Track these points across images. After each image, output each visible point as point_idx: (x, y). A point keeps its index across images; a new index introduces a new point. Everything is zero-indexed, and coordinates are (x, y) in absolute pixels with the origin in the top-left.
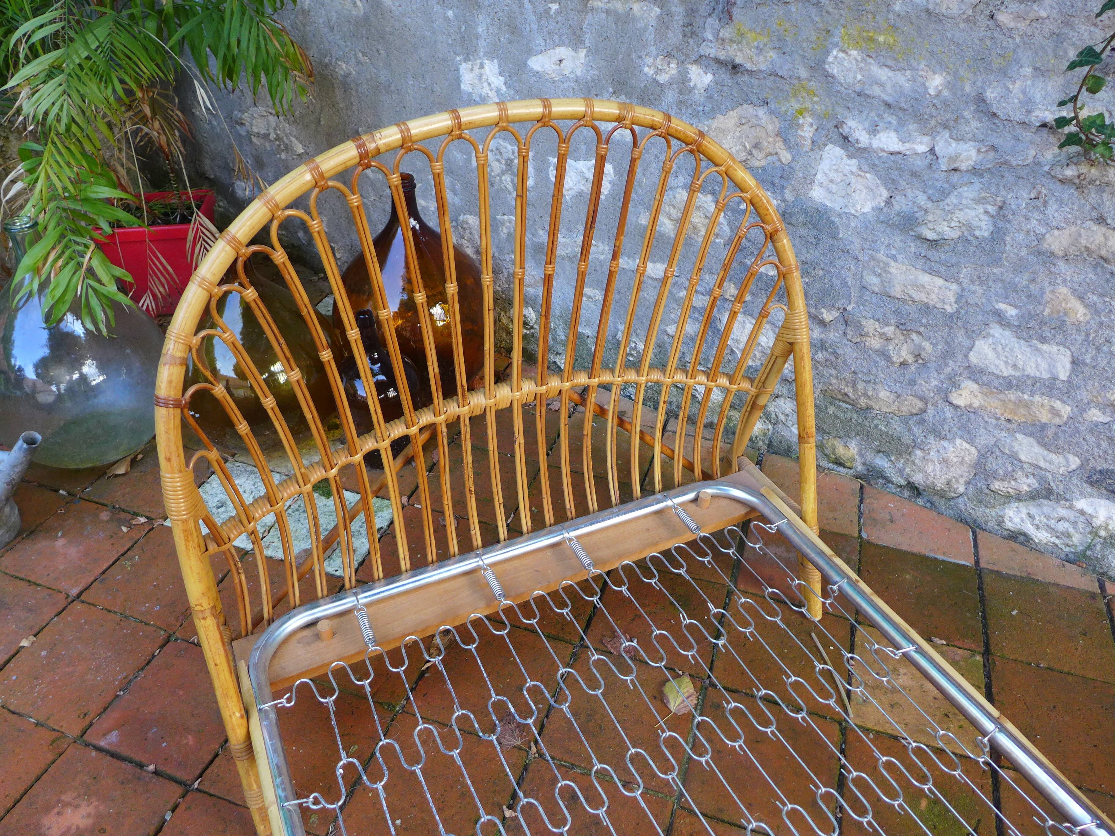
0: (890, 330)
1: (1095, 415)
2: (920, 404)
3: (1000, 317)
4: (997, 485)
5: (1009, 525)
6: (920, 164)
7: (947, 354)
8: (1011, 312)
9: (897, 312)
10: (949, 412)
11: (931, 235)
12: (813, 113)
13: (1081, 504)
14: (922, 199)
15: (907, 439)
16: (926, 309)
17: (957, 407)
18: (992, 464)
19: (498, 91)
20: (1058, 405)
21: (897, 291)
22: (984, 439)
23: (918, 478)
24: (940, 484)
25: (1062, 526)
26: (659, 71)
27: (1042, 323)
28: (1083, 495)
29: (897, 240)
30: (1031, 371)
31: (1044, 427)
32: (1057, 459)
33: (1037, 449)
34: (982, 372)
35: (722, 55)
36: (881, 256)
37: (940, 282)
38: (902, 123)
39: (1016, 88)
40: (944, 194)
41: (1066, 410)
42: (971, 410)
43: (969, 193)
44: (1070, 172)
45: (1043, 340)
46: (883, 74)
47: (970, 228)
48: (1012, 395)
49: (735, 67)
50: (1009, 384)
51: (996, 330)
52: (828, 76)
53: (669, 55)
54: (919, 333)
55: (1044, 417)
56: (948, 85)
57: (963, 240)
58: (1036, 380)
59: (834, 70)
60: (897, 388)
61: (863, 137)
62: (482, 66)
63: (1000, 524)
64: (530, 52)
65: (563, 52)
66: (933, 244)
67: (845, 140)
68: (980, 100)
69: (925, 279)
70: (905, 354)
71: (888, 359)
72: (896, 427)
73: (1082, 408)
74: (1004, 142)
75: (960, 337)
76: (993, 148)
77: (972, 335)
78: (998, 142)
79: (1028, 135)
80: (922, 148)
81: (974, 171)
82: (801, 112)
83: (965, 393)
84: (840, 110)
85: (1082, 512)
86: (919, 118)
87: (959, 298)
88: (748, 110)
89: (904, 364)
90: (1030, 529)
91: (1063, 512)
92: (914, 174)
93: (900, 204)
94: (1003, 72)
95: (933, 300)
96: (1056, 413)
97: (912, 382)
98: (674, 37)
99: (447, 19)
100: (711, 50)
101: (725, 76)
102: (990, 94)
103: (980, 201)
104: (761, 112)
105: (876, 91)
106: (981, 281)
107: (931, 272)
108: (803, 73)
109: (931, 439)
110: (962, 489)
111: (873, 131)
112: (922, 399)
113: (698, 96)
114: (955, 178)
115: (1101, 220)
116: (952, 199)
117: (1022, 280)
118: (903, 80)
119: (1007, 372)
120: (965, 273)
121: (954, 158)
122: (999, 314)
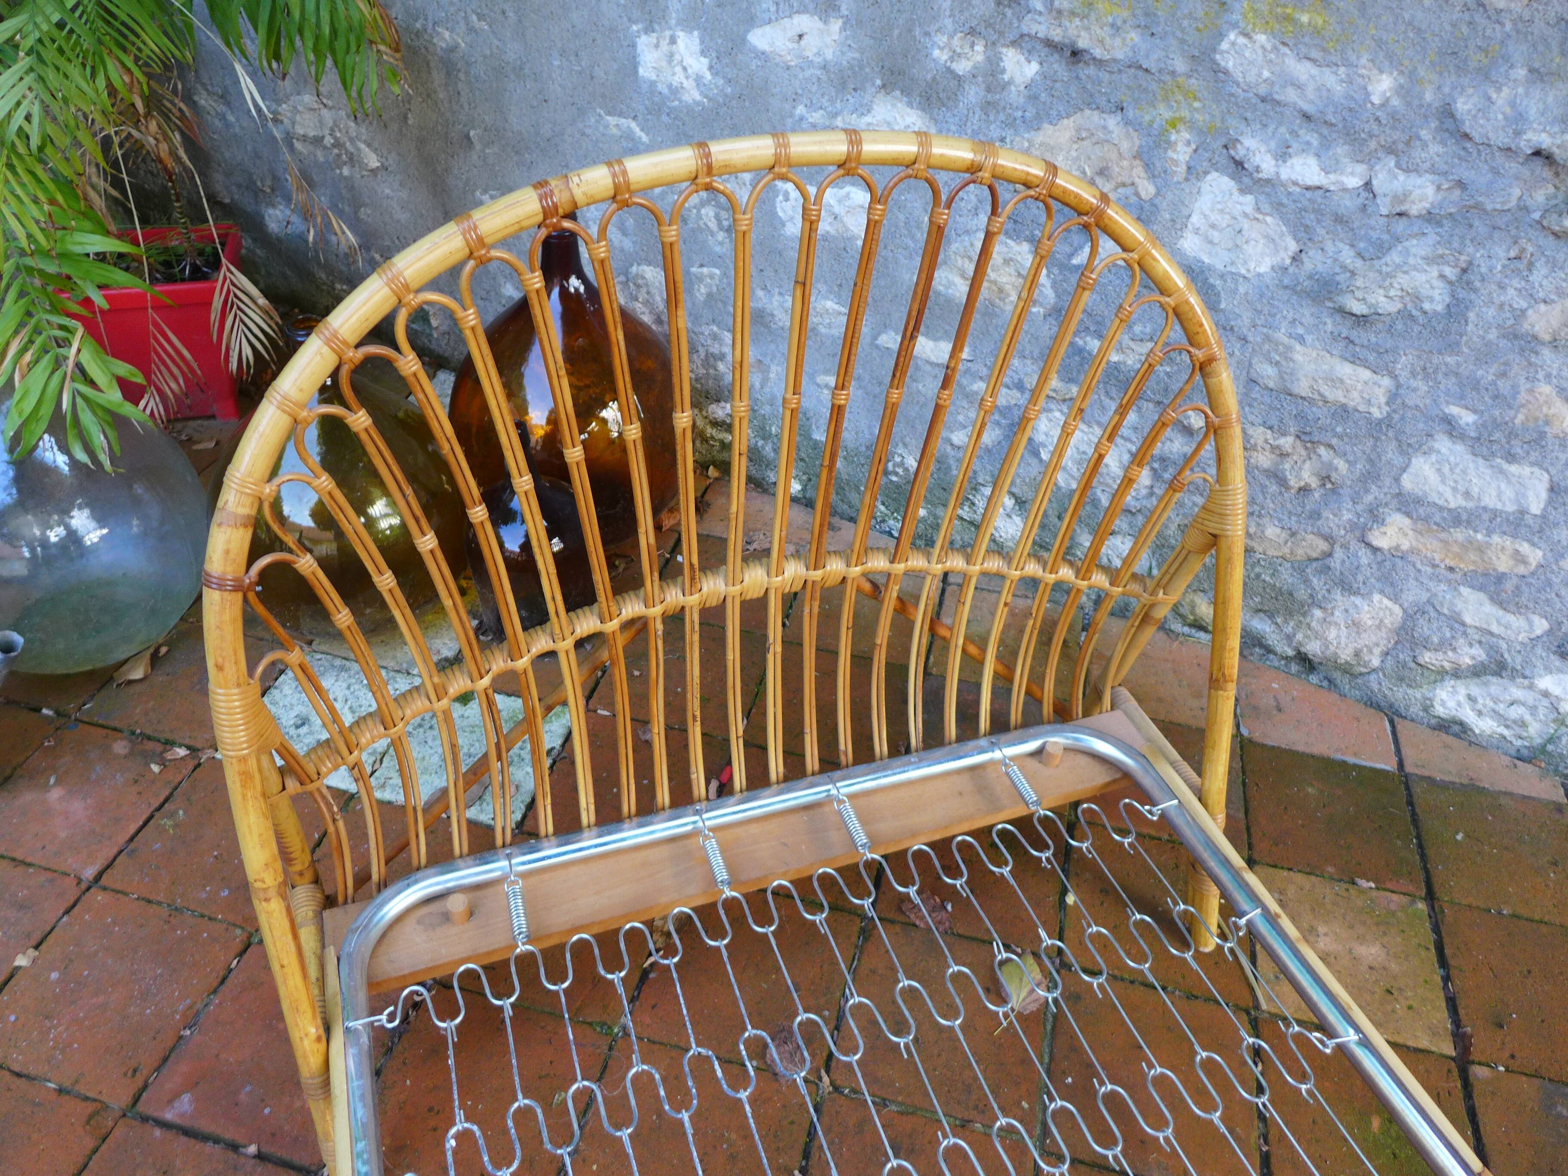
0: (1287, 442)
2: (1323, 546)
3: (1450, 426)
4: (1427, 657)
5: (1440, 710)
6: (1348, 204)
7: (1371, 476)
8: (1467, 418)
9: (1300, 416)
10: (1364, 557)
11: (1358, 308)
12: (1191, 125)
13: (1546, 682)
14: (1347, 256)
15: (1302, 594)
16: (1343, 412)
17: (1375, 550)
18: (1424, 628)
19: (698, 79)
20: (1525, 548)
21: (1302, 387)
22: (1413, 594)
23: (1313, 648)
24: (1345, 655)
25: (1515, 712)
26: (955, 56)
27: (1512, 434)
28: (1548, 670)
29: (1307, 313)
30: (1490, 501)
31: (1501, 578)
32: (1516, 622)
33: (1489, 608)
34: (1419, 501)
35: (1056, 34)
36: (1281, 336)
37: (1366, 374)
38: (1326, 144)
39: (1501, 98)
40: (1382, 249)
41: (1535, 556)
42: (1398, 555)
43: (1419, 248)
45: (1511, 458)
46: (1302, 70)
47: (1417, 298)
48: (1459, 534)
49: (1076, 54)
50: (1457, 519)
51: (1443, 444)
52: (1219, 73)
53: (972, 32)
54: (1330, 446)
55: (1503, 564)
56: (1401, 91)
57: (1405, 315)
58: (1495, 514)
59: (1229, 62)
60: (1293, 523)
62: (673, 41)
63: (1426, 709)
64: (751, 21)
65: (805, 22)
66: (1361, 320)
67: (1239, 166)
68: (1447, 113)
69: (1345, 370)
70: (1308, 476)
71: (1282, 482)
72: (1287, 577)
73: (1559, 553)
75: (1391, 452)
76: (1461, 184)
77: (1406, 450)
78: (1467, 175)
79: (1513, 167)
80: (1353, 182)
81: (1430, 217)
82: (1173, 124)
83: (1391, 530)
84: (1233, 122)
85: (1546, 694)
86: (1353, 137)
87: (1392, 397)
88: (1091, 118)
89: (1305, 490)
90: (1468, 716)
91: (1517, 693)
92: (1339, 219)
93: (1314, 262)
94: (1485, 74)
95: (1354, 400)
96: (1519, 558)
97: (1315, 515)
98: (983, 4)
100: (1041, 27)
101: (1059, 67)
102: (1463, 106)
103: (1434, 260)
104: (1113, 122)
105: (1291, 95)
106: (1426, 374)
107: (1354, 360)
108: (1180, 65)
109: (1337, 595)
110: (1376, 662)
111: (1283, 154)
112: (1329, 538)
113: (1015, 96)
114: (1400, 226)
116: (1395, 257)
117: (1486, 374)
118: (1333, 79)
119: (1455, 502)
120: (1404, 363)
121: (1401, 198)
122: (1449, 422)
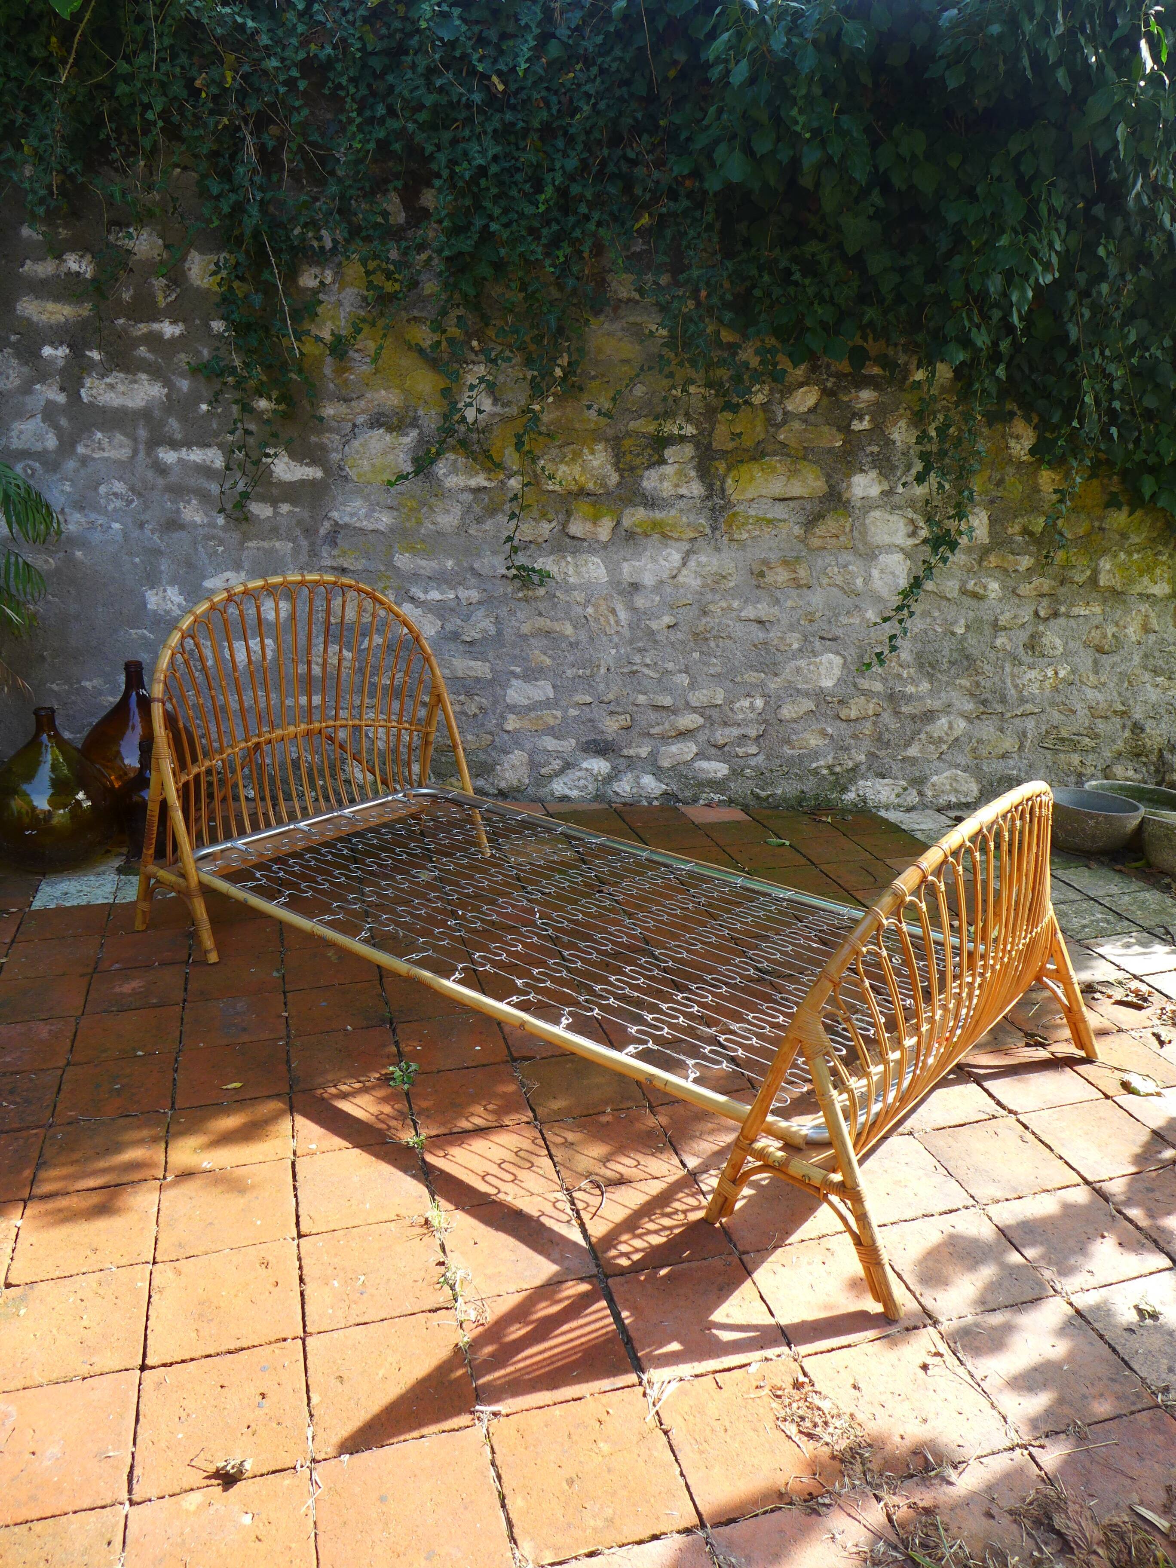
0: (462, 698)
1: (573, 712)
2: (489, 737)
3: (514, 674)
4: (543, 771)
5: (557, 794)
6: (453, 604)
7: (495, 702)
8: (518, 670)
9: (463, 686)
10: (506, 737)
11: (469, 639)
12: (392, 588)
13: (585, 765)
14: (459, 622)
15: (490, 761)
16: (478, 680)
17: (508, 732)
18: (537, 759)
19: (179, 605)
20: (555, 712)
21: (460, 674)
22: (528, 746)
23: (503, 785)
24: (515, 783)
25: (582, 782)
27: (533, 671)
28: (585, 759)
29: (452, 646)
30: (537, 698)
31: (553, 728)
32: (565, 744)
33: (555, 742)
34: (515, 706)
35: (335, 564)
37: (480, 663)
38: (439, 585)
39: (486, 561)
40: (469, 617)
41: (559, 713)
42: (516, 731)
43: (480, 613)
44: (520, 595)
45: (537, 680)
46: (423, 563)
47: (486, 631)
48: (533, 715)
50: (530, 709)
51: (514, 682)
52: (395, 567)
54: (478, 695)
55: (551, 722)
56: (456, 564)
57: (484, 638)
58: (540, 702)
59: (399, 564)
60: (475, 731)
61: (422, 596)
62: (165, 591)
63: (552, 795)
64: (204, 577)
65: (228, 574)
66: (471, 643)
67: (412, 599)
68: (472, 569)
69: (472, 663)
70: (474, 709)
71: (466, 714)
72: (482, 756)
73: (565, 710)
74: (489, 586)
75: (499, 691)
76: (485, 590)
77: (504, 688)
78: (485, 587)
79: (498, 582)
80: (452, 596)
81: (479, 603)
83: (510, 722)
84: (407, 585)
85: (586, 770)
86: (446, 582)
87: (492, 669)
89: (475, 715)
90: (567, 792)
91: (579, 774)
92: (452, 610)
93: (449, 627)
94: (478, 555)
95: (480, 674)
96: (556, 717)
97: (483, 725)
98: (304, 558)
100: (328, 563)
102: (476, 566)
103: (486, 616)
105: (422, 571)
106: (499, 657)
107: (475, 659)
108: (382, 568)
109: (502, 756)
110: (527, 782)
111: (426, 592)
112: (491, 734)
114: (472, 608)
115: (540, 614)
116: (473, 618)
117: (517, 651)
118: (434, 564)
119: (526, 702)
120: (490, 655)
121: (468, 599)
122: (512, 673)
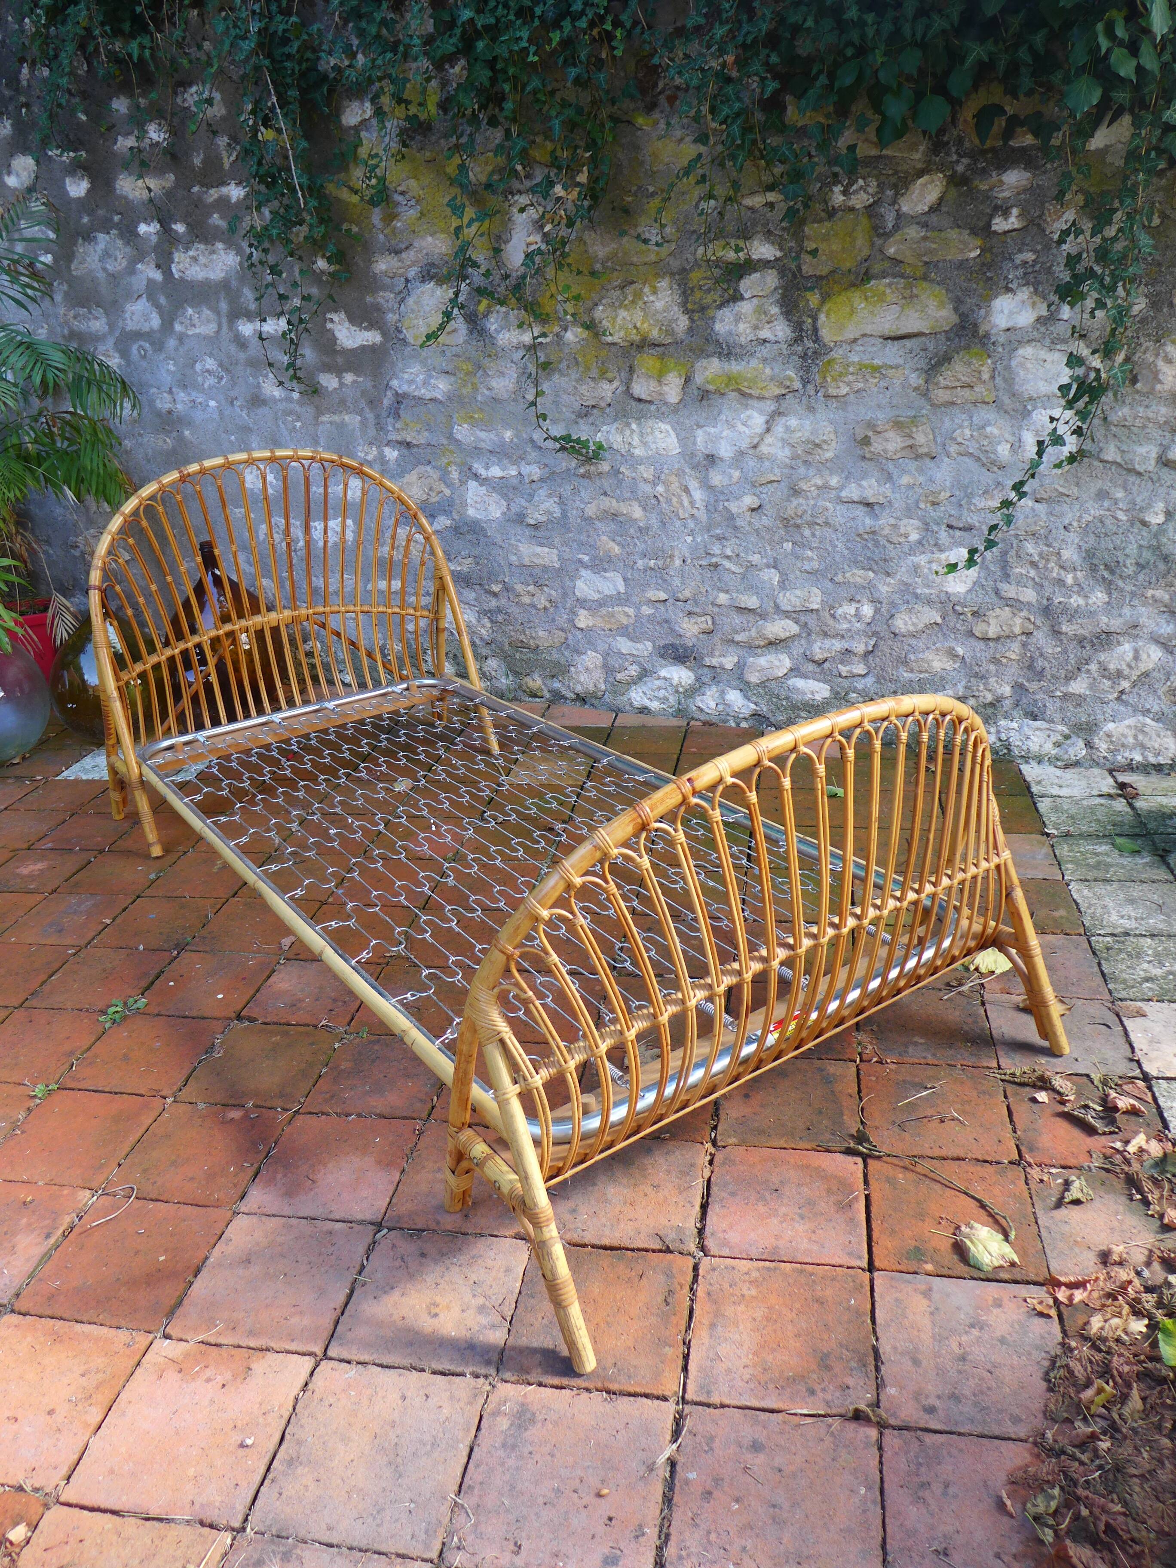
0: (531, 588)
1: (647, 610)
2: (563, 635)
3: (582, 563)
4: (619, 677)
5: (636, 704)
6: (515, 481)
7: (565, 595)
8: (586, 558)
9: (531, 575)
10: (579, 635)
11: (532, 522)
12: (455, 463)
13: (663, 673)
14: (524, 503)
15: (563, 661)
16: (545, 568)
17: (581, 630)
18: (614, 662)
20: (626, 609)
21: (527, 562)
22: (602, 647)
23: (579, 689)
24: (591, 688)
25: (662, 693)
26: (367, 454)
27: (601, 560)
28: (663, 667)
29: (518, 529)
30: (607, 592)
31: (627, 627)
32: (640, 646)
33: (630, 643)
34: (585, 601)
35: (399, 438)
36: (513, 542)
37: (547, 550)
38: (500, 460)
40: (531, 496)
41: (631, 611)
42: (590, 629)
43: (543, 492)
44: (582, 470)
45: (605, 570)
46: (483, 435)
47: (551, 513)
48: (604, 611)
49: (408, 445)
50: (601, 603)
51: (583, 572)
52: (457, 441)
53: (371, 443)
54: (547, 586)
55: (625, 621)
56: (517, 436)
57: (549, 521)
58: (611, 597)
59: (459, 437)
60: (547, 626)
61: (482, 472)
63: (631, 704)
66: (536, 527)
67: (476, 476)
69: (539, 549)
70: (542, 602)
72: (556, 656)
73: (638, 607)
74: (550, 461)
75: (569, 583)
76: (546, 465)
77: (573, 579)
78: (547, 461)
80: (514, 473)
81: (542, 480)
82: (449, 464)
83: (582, 618)
84: (468, 459)
85: (665, 679)
86: (508, 456)
87: (560, 558)
88: (421, 468)
89: (545, 608)
90: (647, 703)
91: (658, 683)
92: (514, 488)
93: (515, 508)
95: (547, 562)
96: (629, 616)
97: (553, 620)
98: (372, 432)
99: (231, 442)
100: (393, 436)
101: (405, 452)
103: (549, 496)
104: (428, 468)
105: (483, 445)
106: (565, 543)
107: (541, 545)
108: (445, 442)
109: (576, 657)
110: (603, 687)
111: (487, 468)
112: (562, 630)
113: (392, 465)
114: (534, 485)
115: (605, 494)
116: (536, 498)
117: (583, 537)
118: (492, 436)
119: (596, 596)
120: (557, 541)
121: (529, 475)
122: (580, 561)
